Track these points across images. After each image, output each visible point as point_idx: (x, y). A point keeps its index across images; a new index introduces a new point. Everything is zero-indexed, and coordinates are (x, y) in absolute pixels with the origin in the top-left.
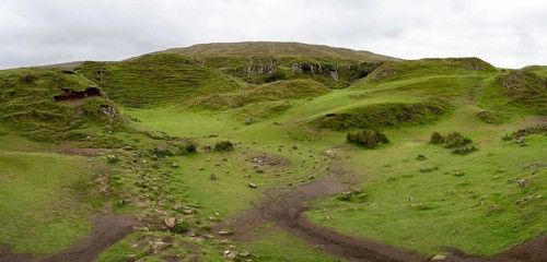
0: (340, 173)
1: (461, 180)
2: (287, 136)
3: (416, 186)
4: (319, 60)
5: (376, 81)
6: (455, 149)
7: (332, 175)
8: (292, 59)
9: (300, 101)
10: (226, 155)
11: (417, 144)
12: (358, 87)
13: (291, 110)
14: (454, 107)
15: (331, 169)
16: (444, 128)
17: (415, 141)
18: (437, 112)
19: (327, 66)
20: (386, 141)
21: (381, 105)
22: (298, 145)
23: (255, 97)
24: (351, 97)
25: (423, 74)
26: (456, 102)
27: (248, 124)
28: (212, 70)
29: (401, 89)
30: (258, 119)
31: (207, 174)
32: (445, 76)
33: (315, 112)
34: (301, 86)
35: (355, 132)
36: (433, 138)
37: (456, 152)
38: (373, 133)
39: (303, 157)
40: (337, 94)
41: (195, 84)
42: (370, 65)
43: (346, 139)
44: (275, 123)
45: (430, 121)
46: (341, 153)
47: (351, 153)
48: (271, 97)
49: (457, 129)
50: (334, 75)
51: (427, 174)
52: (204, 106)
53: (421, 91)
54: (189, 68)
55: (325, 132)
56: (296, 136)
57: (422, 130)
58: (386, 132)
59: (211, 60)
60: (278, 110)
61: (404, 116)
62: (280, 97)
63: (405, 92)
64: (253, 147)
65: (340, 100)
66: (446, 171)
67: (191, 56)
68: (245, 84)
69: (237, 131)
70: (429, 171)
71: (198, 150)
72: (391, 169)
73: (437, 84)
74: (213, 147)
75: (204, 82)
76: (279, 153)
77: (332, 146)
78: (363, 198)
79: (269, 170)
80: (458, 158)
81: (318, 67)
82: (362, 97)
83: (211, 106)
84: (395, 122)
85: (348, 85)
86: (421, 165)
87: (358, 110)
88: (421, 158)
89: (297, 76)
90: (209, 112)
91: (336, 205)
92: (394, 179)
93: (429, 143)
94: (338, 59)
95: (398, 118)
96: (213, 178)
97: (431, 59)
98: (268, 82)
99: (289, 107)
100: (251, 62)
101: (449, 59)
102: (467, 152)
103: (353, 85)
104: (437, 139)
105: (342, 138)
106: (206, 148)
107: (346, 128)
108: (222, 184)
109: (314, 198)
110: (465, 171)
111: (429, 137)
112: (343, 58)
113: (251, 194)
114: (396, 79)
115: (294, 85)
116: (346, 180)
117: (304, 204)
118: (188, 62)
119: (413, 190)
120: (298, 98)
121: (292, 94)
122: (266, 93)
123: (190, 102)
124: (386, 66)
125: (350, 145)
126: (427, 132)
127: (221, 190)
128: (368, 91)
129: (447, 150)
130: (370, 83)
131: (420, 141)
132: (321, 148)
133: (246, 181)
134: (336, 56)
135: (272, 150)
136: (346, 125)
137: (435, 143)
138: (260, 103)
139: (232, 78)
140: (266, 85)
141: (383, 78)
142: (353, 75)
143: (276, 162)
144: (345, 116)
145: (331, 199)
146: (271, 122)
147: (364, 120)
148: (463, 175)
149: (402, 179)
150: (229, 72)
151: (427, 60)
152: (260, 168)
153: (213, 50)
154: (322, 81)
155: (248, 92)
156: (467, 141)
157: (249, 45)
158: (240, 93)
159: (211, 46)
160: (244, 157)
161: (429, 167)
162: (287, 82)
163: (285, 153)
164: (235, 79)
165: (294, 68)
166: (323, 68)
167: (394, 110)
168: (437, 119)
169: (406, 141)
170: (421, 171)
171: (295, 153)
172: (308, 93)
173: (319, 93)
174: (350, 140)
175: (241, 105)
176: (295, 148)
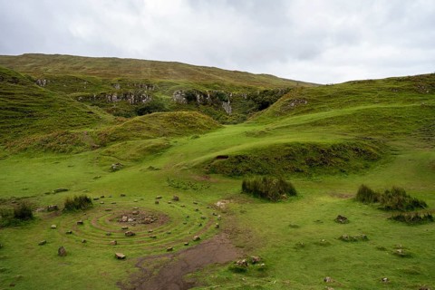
0: (233, 233)
1: (407, 265)
2: (166, 184)
3: (334, 260)
4: (207, 86)
5: (280, 114)
6: (397, 214)
7: (223, 236)
8: (172, 84)
9: (183, 140)
10: (81, 216)
11: (337, 200)
12: (257, 122)
13: (171, 151)
14: (395, 152)
15: (222, 227)
16: (378, 180)
17: (333, 195)
18: (367, 156)
19: (218, 94)
20: (292, 193)
21: (287, 145)
22: (180, 195)
23: (123, 134)
24: (248, 134)
25: (347, 104)
26: (399, 143)
27: (114, 170)
28: (58, 95)
29: (315, 124)
30: (128, 163)
31: (52, 249)
32: (382, 106)
33: (203, 154)
34: (184, 120)
35: (251, 179)
36: (359, 193)
37: (398, 219)
38: (275, 181)
39: (186, 211)
40: (230, 130)
41: (31, 115)
42: (273, 93)
43: (240, 188)
44: (151, 168)
45: (356, 169)
46: (234, 206)
47: (246, 206)
48: (145, 134)
49: (401, 184)
50: (227, 107)
51: (351, 245)
52: (46, 147)
53: (343, 128)
54: (18, 90)
55: (214, 178)
56: (178, 184)
57: (343, 180)
58: (293, 181)
59: (57, 80)
60: (155, 151)
61: (319, 161)
62: (158, 134)
63: (320, 129)
64: (120, 201)
65: (233, 137)
66: (380, 244)
67: (21, 71)
68: (110, 117)
69: (97, 181)
70: (353, 240)
71: (36, 214)
72: (298, 230)
73: (368, 117)
74: (62, 207)
75: (45, 112)
76: (155, 207)
77: (223, 197)
78: (261, 269)
79: (143, 231)
80: (401, 228)
81: (205, 96)
82: (262, 134)
83: (59, 147)
84: (305, 168)
85: (244, 119)
86: (340, 229)
87: (256, 150)
88: (341, 219)
89: (178, 106)
90: (54, 156)
91: (228, 280)
92: (303, 246)
93: (354, 200)
94: (232, 85)
95: (310, 163)
96: (62, 253)
97: (359, 82)
98: (141, 114)
99: (169, 147)
100: (118, 87)
101: (389, 80)
102: (417, 221)
103: (250, 120)
104: (366, 195)
105: (235, 186)
106: (49, 210)
107: (241, 174)
108: (76, 260)
109: (200, 268)
110: (413, 251)
111: (354, 192)
112: (238, 84)
113: (118, 271)
114: (308, 111)
115: (174, 118)
116: (241, 242)
117: (188, 277)
118: (15, 80)
119: (329, 265)
120: (180, 135)
121: (173, 130)
122: (139, 129)
123: (21, 142)
124: (293, 95)
125: (245, 196)
126: (352, 184)
127: (74, 270)
128: (270, 126)
129: (383, 213)
130: (273, 117)
131: (341, 196)
132: (209, 199)
133: (111, 251)
134: (228, 81)
135: (147, 203)
136: (241, 170)
137: (363, 200)
138: (130, 142)
139: (90, 108)
140: (138, 118)
141: (290, 110)
142: (251, 106)
143: (152, 219)
144: (240, 158)
145: (222, 270)
146: (145, 166)
147: (264, 164)
148: (408, 256)
149: (315, 247)
150: (86, 99)
151: (354, 82)
152: (131, 229)
153: (60, 65)
154: (210, 114)
155: (113, 127)
156: (417, 204)
157: (115, 62)
158: (103, 128)
159: (55, 59)
160: (109, 215)
161: (355, 234)
162: (166, 114)
163: (164, 207)
164: (95, 110)
165: (176, 97)
166: (212, 98)
167: (304, 152)
168: (367, 167)
169: (321, 195)
170: (342, 239)
171: (177, 206)
172: (193, 128)
173: (207, 129)
174: (247, 189)
175: (103, 145)
176: (176, 199)
